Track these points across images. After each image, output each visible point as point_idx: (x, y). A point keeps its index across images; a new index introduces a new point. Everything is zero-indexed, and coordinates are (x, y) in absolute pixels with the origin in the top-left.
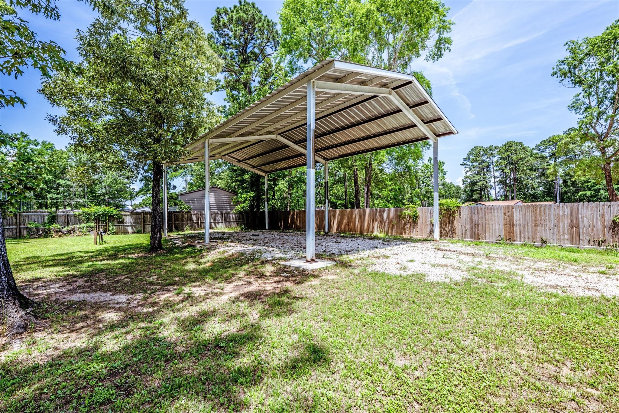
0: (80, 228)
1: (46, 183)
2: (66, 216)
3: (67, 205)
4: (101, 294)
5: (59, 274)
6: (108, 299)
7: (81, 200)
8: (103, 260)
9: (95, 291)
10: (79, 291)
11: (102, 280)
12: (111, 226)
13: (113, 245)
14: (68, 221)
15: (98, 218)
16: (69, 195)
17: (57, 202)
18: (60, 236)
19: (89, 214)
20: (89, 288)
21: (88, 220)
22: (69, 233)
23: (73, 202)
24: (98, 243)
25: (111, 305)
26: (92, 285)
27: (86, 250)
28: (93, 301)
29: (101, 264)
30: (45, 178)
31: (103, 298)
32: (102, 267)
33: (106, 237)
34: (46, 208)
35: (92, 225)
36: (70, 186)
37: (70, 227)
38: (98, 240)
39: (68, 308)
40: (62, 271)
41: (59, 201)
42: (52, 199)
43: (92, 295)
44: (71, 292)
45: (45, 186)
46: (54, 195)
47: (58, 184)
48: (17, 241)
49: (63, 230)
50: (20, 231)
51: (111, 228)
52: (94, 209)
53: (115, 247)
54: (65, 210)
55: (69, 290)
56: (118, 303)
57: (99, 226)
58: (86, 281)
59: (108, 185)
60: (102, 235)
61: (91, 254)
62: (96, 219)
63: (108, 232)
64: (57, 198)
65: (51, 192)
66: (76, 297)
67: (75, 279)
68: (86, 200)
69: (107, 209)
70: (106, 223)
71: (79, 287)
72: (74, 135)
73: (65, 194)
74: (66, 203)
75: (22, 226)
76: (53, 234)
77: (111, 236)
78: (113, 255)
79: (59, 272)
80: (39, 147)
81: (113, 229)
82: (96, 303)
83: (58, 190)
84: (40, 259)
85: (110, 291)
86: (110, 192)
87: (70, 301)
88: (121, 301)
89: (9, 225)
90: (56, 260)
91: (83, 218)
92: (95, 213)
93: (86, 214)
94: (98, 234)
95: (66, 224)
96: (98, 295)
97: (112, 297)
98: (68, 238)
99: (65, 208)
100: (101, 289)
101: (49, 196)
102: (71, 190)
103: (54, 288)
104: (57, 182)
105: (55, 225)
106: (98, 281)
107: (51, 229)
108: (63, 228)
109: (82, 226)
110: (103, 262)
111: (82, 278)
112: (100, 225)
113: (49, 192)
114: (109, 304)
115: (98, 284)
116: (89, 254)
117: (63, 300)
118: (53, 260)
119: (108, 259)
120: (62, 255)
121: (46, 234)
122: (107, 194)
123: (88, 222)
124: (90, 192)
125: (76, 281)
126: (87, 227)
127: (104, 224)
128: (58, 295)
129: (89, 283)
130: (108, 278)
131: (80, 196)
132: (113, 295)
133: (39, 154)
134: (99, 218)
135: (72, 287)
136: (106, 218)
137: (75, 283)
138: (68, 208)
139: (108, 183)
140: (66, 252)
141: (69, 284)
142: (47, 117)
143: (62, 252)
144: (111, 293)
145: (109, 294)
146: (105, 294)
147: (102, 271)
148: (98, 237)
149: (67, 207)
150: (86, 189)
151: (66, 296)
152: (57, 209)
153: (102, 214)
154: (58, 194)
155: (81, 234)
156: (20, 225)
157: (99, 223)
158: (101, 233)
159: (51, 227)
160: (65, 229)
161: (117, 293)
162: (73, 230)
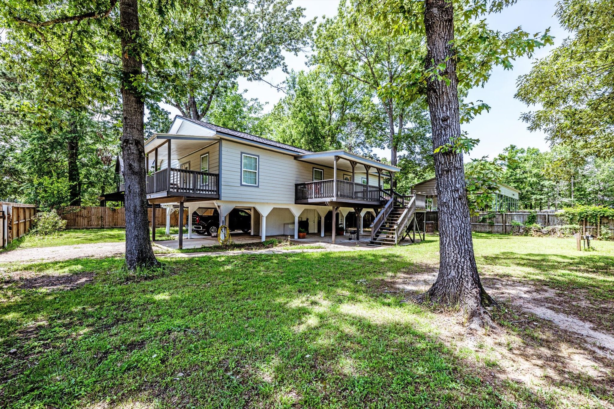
0: (562, 229)
1: (531, 185)
2: (547, 216)
3: (551, 205)
4: (575, 320)
5: (529, 276)
6: (584, 333)
7: (566, 200)
8: (587, 271)
9: (568, 314)
10: (547, 305)
11: (581, 300)
12: (604, 230)
13: (605, 255)
14: (548, 221)
15: (584, 220)
16: (553, 195)
17: (541, 202)
18: (540, 236)
19: (573, 214)
20: (559, 305)
21: (572, 221)
22: (549, 233)
23: (557, 202)
24: (582, 248)
25: (589, 346)
26: (565, 302)
27: (564, 255)
28: (562, 326)
29: (581, 277)
30: (530, 181)
31: (577, 327)
32: (583, 280)
33: (594, 243)
34: (531, 208)
35: (577, 226)
36: (554, 186)
37: (550, 228)
38: (582, 245)
39: (529, 323)
40: (533, 274)
41: (543, 201)
42: (536, 200)
43: (562, 316)
44: (538, 302)
45: (530, 189)
46: (538, 196)
47: (542, 185)
48: (502, 236)
49: (543, 230)
50: (506, 228)
51: (603, 232)
52: (579, 209)
53: (607, 258)
54: (549, 210)
55: (534, 299)
56: (602, 348)
57: (586, 229)
58: (559, 295)
59: (603, 180)
60: (588, 240)
61: (571, 261)
62: (582, 221)
63: (599, 237)
64: (541, 199)
65: (536, 194)
66: (541, 312)
67: (545, 288)
68: (572, 199)
69: (597, 208)
70: (597, 226)
71: (547, 300)
72: (548, 127)
73: (549, 194)
74: (550, 204)
75: (507, 224)
76: (532, 232)
77: (604, 242)
78: (602, 268)
79: (530, 274)
80: (525, 154)
81: (607, 233)
82: (566, 331)
83: (542, 190)
84: (516, 256)
85: (591, 321)
86: (605, 188)
87: (532, 315)
88: (607, 346)
89: (498, 223)
90: (529, 260)
91: (566, 219)
92: (581, 214)
93: (569, 214)
94: (582, 238)
95: (546, 224)
96: (570, 319)
97: (592, 333)
98: (548, 238)
99: (549, 208)
100: (575, 313)
101: (534, 197)
102: (556, 189)
103: (520, 291)
104: (541, 183)
105: (535, 224)
106: (574, 299)
107: (531, 228)
108: (543, 228)
109: (564, 227)
110: (586, 275)
111: (554, 288)
112: (588, 227)
113: (534, 194)
114: (586, 342)
115: (574, 303)
116: (566, 260)
117: (526, 310)
118: (527, 259)
119: (594, 272)
120: (538, 255)
121: (527, 232)
122: (601, 191)
123: (571, 223)
124: (578, 190)
125: (546, 291)
126: (570, 229)
127: (594, 227)
128: (522, 301)
129: (562, 299)
130: (590, 300)
131: (565, 196)
132: (594, 329)
133: (525, 160)
134: (586, 219)
135: (539, 296)
136: (596, 220)
137: (544, 293)
138: (553, 208)
139: (603, 177)
140: (542, 253)
141: (537, 291)
142: (521, 116)
143: (537, 252)
144: (592, 325)
145: (588, 325)
146: (581, 323)
147: (582, 286)
148: (582, 241)
149: (551, 207)
150: (572, 188)
151: (530, 306)
152: (541, 209)
153: (591, 215)
154: (542, 195)
155: (563, 236)
156: (506, 223)
157: (586, 225)
158: (587, 237)
159: (531, 226)
160: (545, 229)
161: (602, 329)
162: (554, 231)
